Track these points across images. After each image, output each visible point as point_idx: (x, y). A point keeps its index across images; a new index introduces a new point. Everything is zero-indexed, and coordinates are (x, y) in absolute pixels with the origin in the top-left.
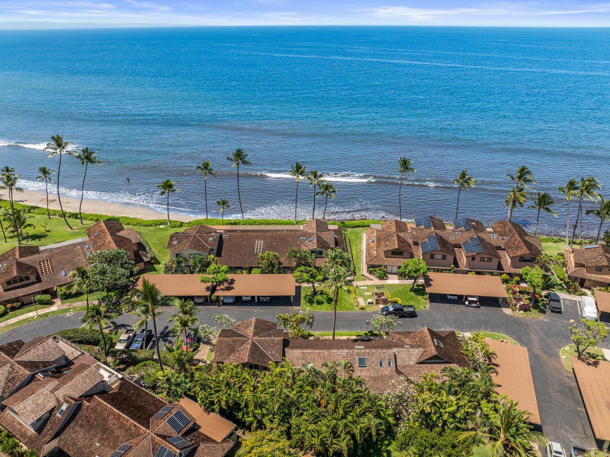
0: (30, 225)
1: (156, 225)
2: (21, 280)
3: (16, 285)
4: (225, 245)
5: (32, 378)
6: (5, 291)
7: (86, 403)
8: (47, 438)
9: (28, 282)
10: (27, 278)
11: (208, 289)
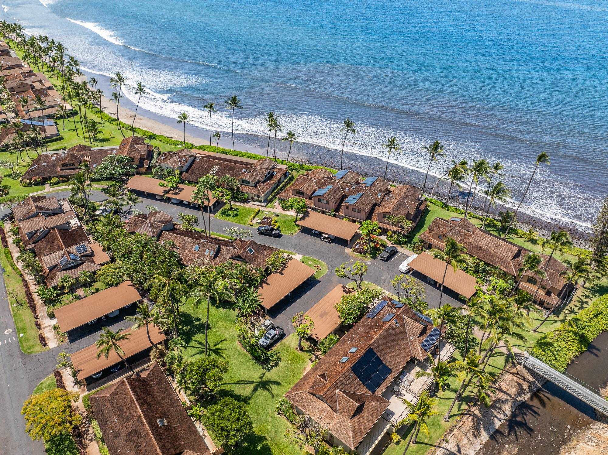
0: (100, 132)
1: (176, 144)
2: (70, 165)
3: (67, 168)
4: (194, 165)
5: (37, 215)
6: (61, 170)
7: (52, 231)
8: (31, 243)
9: (74, 167)
10: (73, 165)
11: (164, 191)
